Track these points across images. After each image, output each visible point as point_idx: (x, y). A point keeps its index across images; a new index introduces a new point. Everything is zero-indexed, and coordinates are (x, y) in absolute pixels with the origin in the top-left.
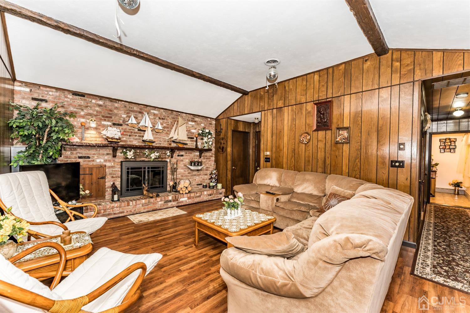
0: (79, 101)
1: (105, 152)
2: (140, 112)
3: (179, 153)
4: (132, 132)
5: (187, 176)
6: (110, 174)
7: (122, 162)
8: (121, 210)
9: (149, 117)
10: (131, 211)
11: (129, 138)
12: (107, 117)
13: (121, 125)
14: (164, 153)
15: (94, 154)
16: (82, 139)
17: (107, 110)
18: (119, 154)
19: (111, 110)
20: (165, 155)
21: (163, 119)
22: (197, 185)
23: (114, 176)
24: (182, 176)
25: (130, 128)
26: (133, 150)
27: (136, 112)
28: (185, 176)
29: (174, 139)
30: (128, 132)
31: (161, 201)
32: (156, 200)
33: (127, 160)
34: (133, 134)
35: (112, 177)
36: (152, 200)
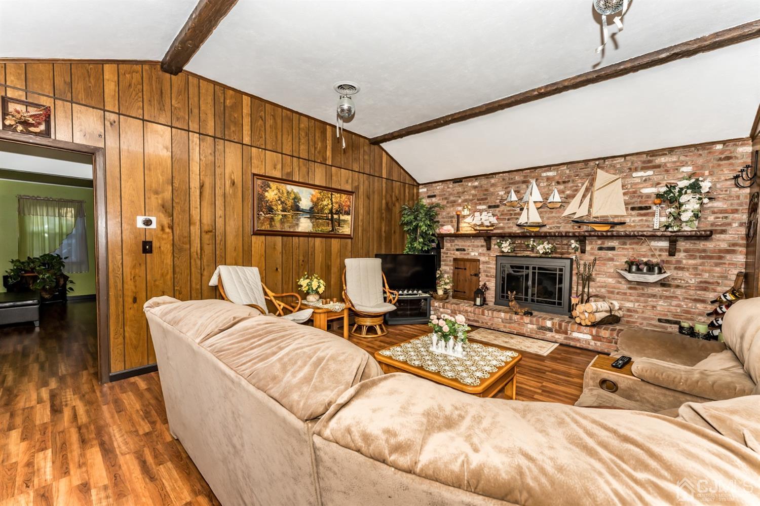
0: (458, 188)
1: (480, 244)
2: (524, 182)
3: (603, 243)
4: (511, 214)
5: (625, 294)
6: (485, 271)
7: (497, 256)
8: (476, 318)
9: (538, 185)
10: (486, 323)
11: (507, 223)
12: (482, 199)
13: (498, 206)
14: (567, 244)
15: (469, 246)
16: (458, 229)
17: (482, 190)
18: (494, 247)
19: (486, 190)
20: (568, 248)
21: (564, 182)
22: (660, 320)
23: (489, 274)
24: (612, 292)
25: (509, 209)
26: (510, 240)
27: (518, 182)
28: (618, 293)
29: (576, 216)
30: (506, 214)
31: (531, 323)
32: (522, 319)
33: (504, 254)
34: (513, 216)
35: (487, 276)
36: (515, 317)
